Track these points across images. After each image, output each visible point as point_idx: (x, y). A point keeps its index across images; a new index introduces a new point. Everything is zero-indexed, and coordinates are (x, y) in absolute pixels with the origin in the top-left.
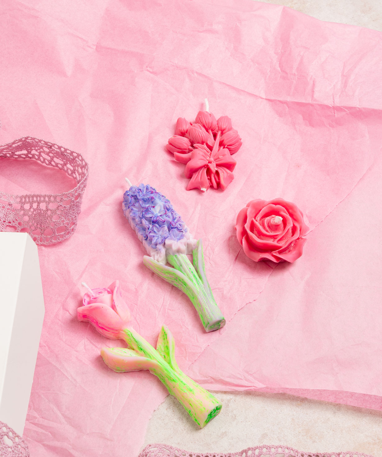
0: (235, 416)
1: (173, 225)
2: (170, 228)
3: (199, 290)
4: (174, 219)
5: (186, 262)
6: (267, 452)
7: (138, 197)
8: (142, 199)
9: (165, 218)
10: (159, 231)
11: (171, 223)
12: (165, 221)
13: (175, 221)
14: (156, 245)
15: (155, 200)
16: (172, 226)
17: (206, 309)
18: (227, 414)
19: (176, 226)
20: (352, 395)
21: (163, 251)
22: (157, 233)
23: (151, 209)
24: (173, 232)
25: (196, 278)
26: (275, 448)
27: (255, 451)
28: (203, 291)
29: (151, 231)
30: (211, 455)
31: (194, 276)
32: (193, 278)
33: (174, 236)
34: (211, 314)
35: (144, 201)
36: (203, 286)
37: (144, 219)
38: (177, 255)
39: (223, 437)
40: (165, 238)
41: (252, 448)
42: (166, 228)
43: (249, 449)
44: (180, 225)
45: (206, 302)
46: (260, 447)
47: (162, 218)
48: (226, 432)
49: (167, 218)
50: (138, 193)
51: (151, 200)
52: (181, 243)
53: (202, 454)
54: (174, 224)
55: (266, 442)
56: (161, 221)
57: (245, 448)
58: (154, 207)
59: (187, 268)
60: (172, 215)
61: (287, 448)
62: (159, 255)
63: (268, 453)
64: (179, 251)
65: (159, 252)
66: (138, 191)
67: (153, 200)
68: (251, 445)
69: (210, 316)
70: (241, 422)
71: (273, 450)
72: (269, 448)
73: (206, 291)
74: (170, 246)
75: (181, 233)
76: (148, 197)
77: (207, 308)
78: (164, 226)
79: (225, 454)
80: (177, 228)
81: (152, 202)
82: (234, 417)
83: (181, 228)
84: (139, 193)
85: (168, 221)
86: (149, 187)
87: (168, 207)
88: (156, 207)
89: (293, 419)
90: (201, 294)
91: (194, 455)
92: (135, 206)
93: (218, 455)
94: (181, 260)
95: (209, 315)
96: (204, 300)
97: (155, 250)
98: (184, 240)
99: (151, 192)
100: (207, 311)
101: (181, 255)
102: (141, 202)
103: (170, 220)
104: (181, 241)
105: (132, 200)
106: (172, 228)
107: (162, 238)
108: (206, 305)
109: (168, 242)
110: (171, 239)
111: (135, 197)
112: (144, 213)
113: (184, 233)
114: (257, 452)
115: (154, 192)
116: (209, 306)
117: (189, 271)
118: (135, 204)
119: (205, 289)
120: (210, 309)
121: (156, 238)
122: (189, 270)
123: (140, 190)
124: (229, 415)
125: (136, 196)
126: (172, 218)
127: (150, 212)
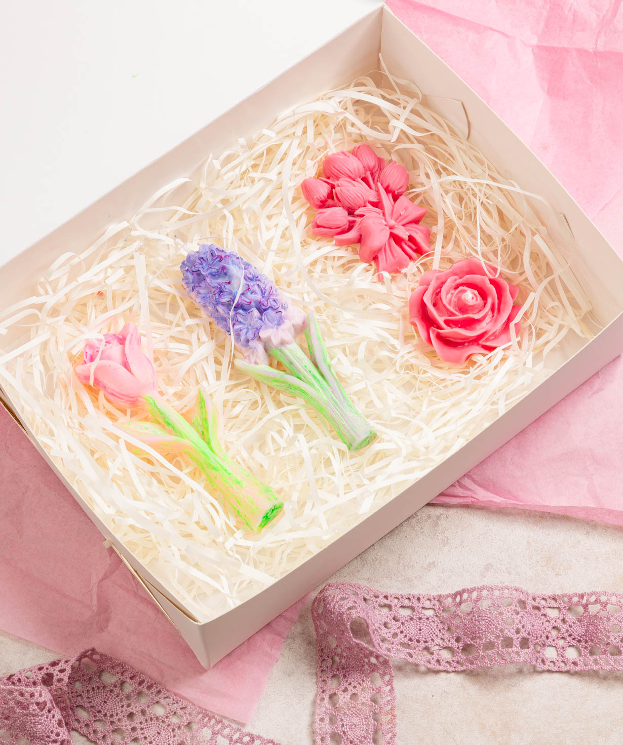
0: (448, 540)
1: (264, 305)
2: (262, 310)
3: (325, 398)
4: (263, 293)
5: (297, 357)
6: (489, 595)
7: (202, 272)
8: (209, 274)
9: (251, 297)
10: (246, 320)
11: (260, 302)
12: (251, 302)
13: (266, 295)
14: (248, 341)
15: (228, 270)
16: (264, 307)
17: (343, 425)
18: (435, 536)
19: (269, 305)
20: (610, 512)
21: (260, 348)
22: (245, 322)
23: (226, 286)
24: (266, 316)
25: (318, 380)
26: (499, 590)
27: (471, 593)
28: (332, 398)
29: (235, 322)
30: (414, 597)
31: (315, 377)
32: (313, 381)
33: (269, 321)
34: (351, 432)
35: (212, 275)
36: (331, 390)
37: (220, 306)
38: (283, 348)
39: (430, 570)
40: (258, 330)
41: (468, 589)
42: (256, 313)
43: (464, 591)
44: (274, 301)
45: (341, 415)
46: (478, 588)
47: (246, 297)
48: (434, 562)
49: (253, 296)
50: (201, 266)
51: (224, 271)
52: (283, 330)
53: (401, 595)
54: (265, 303)
55: (489, 581)
56: (246, 303)
57: (460, 589)
58: (229, 283)
59: (302, 367)
60: (259, 288)
61: (516, 590)
62: (255, 356)
63: (490, 596)
64: (283, 343)
65: (255, 351)
66: (200, 262)
67: (225, 271)
68: (469, 586)
69: (351, 435)
70: (456, 547)
71: (497, 593)
72: (491, 589)
73: (337, 398)
74: (269, 339)
75: (279, 314)
76: (217, 268)
77: (344, 423)
78: (252, 309)
79: (433, 596)
80: (272, 307)
81: (226, 274)
82: (446, 540)
83: (277, 307)
84: (201, 264)
85: (256, 301)
86: (214, 249)
87: (250, 276)
88: (232, 282)
89: (529, 543)
90: (331, 404)
91: (391, 596)
92: (200, 287)
93: (423, 597)
94: (290, 356)
95: (349, 433)
96: (338, 413)
97: (248, 348)
98: (287, 324)
99: (219, 259)
100: (345, 428)
101: (288, 346)
102: (208, 280)
103: (258, 297)
104: (283, 327)
105: (194, 277)
106: (265, 310)
107: (254, 330)
108: (341, 420)
109: (263, 334)
110: (267, 327)
111: (198, 272)
112: (217, 296)
113: (283, 314)
114: (475, 595)
115: (223, 256)
116: (345, 420)
117: (305, 370)
118: (201, 285)
119: (334, 394)
120: (349, 425)
121: (244, 331)
122: (305, 368)
123: (202, 258)
124: (439, 538)
125: (198, 271)
126: (260, 292)
127: (226, 293)
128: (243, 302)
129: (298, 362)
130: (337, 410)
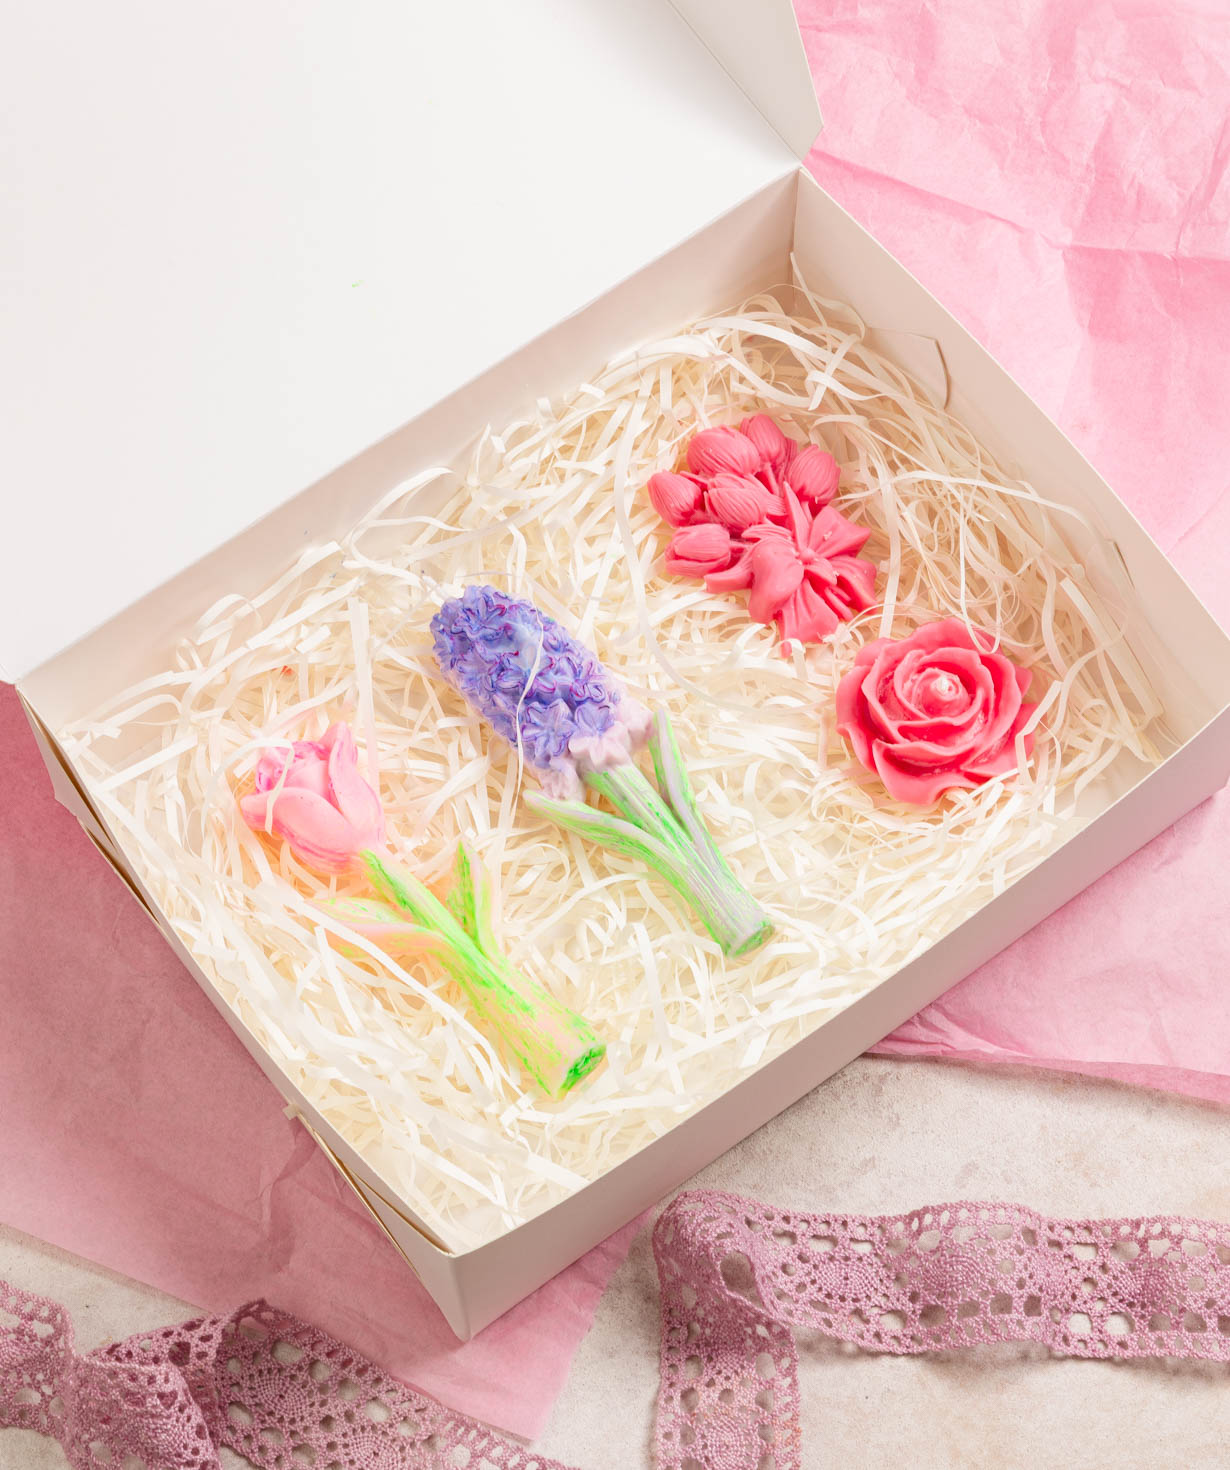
0: (898, 1119)
1: (577, 695)
2: (573, 704)
3: (685, 863)
4: (576, 673)
5: (637, 790)
6: (969, 1218)
7: (469, 635)
8: (481, 638)
9: (555, 679)
10: (545, 721)
11: (571, 690)
12: (554, 689)
13: (582, 677)
14: (548, 758)
15: (515, 631)
16: (577, 699)
17: (715, 910)
18: (876, 1112)
19: (587, 694)
20: (1190, 1075)
21: (569, 770)
22: (543, 724)
23: (511, 660)
24: (582, 714)
25: (672, 830)
26: (989, 1210)
27: (939, 1215)
28: (696, 861)
29: (525, 724)
30: (836, 1221)
31: (666, 824)
32: (663, 830)
33: (587, 723)
34: (729, 922)
35: (487, 640)
36: (695, 848)
37: (500, 694)
38: (609, 772)
39: (865, 1172)
40: (566, 738)
41: (933, 1208)
42: (563, 708)
43: (926, 1210)
44: (596, 687)
45: (712, 892)
46: (952, 1206)
47: (546, 680)
48: (873, 1158)
49: (558, 679)
50: (467, 624)
51: (507, 634)
52: (611, 740)
53: (814, 1216)
54: (580, 691)
55: (972, 1192)
56: (545, 690)
57: (919, 1207)
58: (517, 654)
59: (643, 804)
60: (570, 664)
61: (1019, 1210)
62: (560, 784)
63: (973, 1220)
64: (610, 762)
65: (561, 776)
66: (465, 616)
67: (509, 634)
68: (934, 1201)
69: (728, 928)
70: (913, 1133)
71: (984, 1215)
72: (974, 1208)
73: (705, 863)
74: (586, 755)
75: (604, 711)
76: (495, 627)
77: (718, 906)
78: (556, 702)
79: (871, 1219)
80: (592, 699)
81: (510, 638)
82: (894, 1119)
83: (600, 698)
84: (468, 620)
85: (563, 687)
86: (491, 595)
87: (554, 643)
88: (522, 653)
89: (1043, 1128)
90: (694, 871)
91: (795, 1217)
92: (465, 660)
93: (853, 1221)
94: (623, 785)
95: (727, 925)
96: (706, 887)
97: (548, 770)
98: (618, 730)
99: (499, 612)
100: (718, 915)
101: (620, 768)
102: (479, 648)
103: (568, 680)
104: (610, 733)
105: (454, 644)
106: (580, 703)
107: (559, 739)
108: (712, 900)
109: (575, 746)
110: (583, 734)
111: (461, 635)
112: (494, 677)
113: (612, 710)
114: (945, 1217)
115: (507, 607)
116: (720, 901)
117: (649, 811)
118: (465, 656)
119: (699, 855)
120: (725, 909)
121: (542, 740)
122: (650, 808)
123: (469, 610)
124: (883, 1116)
125: (462, 632)
126: (572, 671)
127: (510, 673)
128: (541, 688)
129: (637, 796)
130: (707, 885)
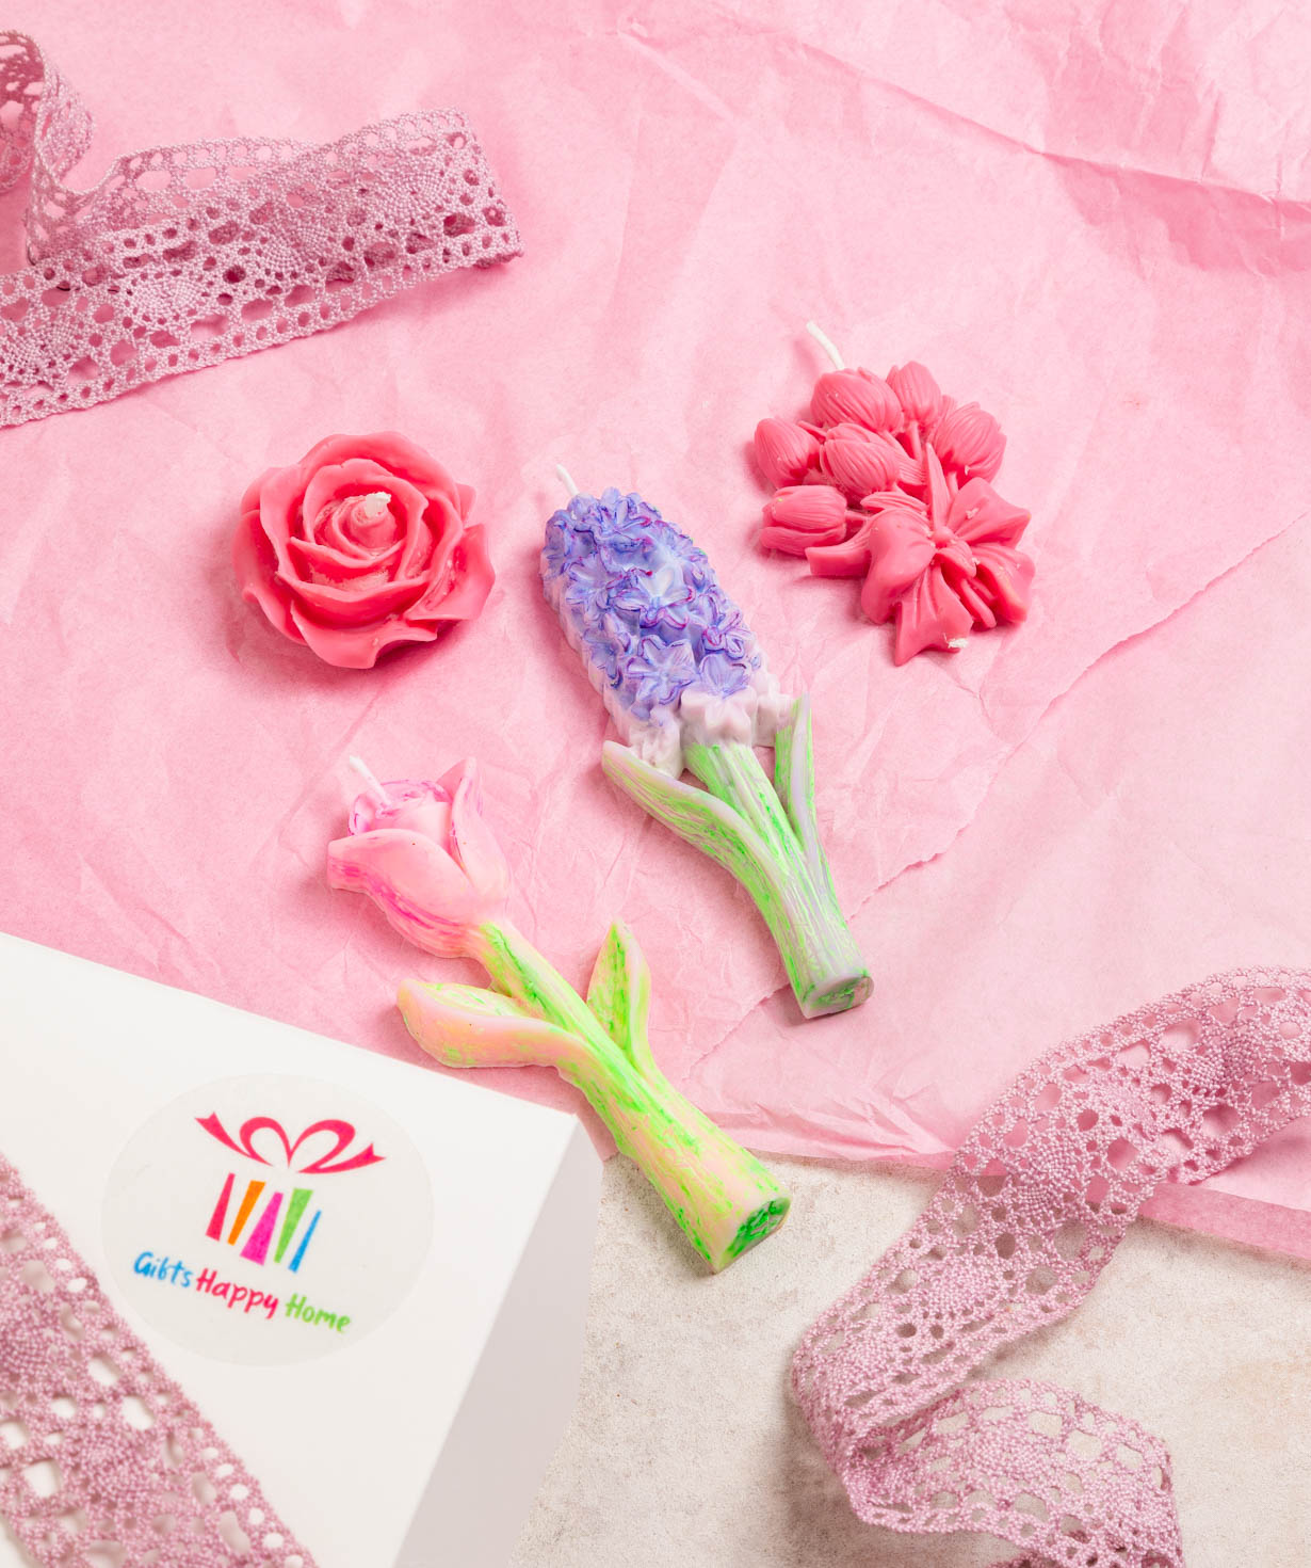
1: (711, 642)
2: (700, 652)
3: (787, 873)
4: (717, 619)
5: (751, 776)
7: (597, 535)
8: (611, 545)
9: (686, 614)
10: (661, 660)
11: (704, 633)
12: (684, 626)
13: (721, 627)
14: (650, 707)
15: (655, 548)
16: (709, 646)
17: (808, 937)
19: (723, 645)
21: (673, 729)
22: (656, 664)
23: (640, 580)
24: (710, 663)
25: (781, 830)
28: (801, 874)
29: (635, 657)
31: (775, 822)
32: (769, 828)
33: (712, 677)
34: (823, 955)
35: (617, 550)
36: (804, 858)
37: (614, 615)
38: (720, 745)
40: (682, 685)
42: (687, 649)
44: (736, 641)
45: (810, 915)
47: (676, 613)
49: (693, 617)
50: (597, 524)
51: (644, 550)
52: (736, 704)
54: (715, 639)
56: (673, 624)
58: (649, 574)
59: (752, 793)
60: (711, 605)
62: (657, 742)
64: (726, 733)
65: (660, 732)
66: (598, 515)
67: (646, 550)
69: (819, 963)
73: (809, 875)
74: (699, 713)
75: (738, 672)
76: (633, 536)
77: (813, 934)
78: (681, 641)
80: (727, 652)
81: (646, 557)
83: (737, 654)
84: (600, 520)
85: (695, 628)
86: (637, 504)
87: (699, 577)
88: (656, 575)
90: (794, 886)
92: (583, 565)
94: (733, 765)
95: (817, 957)
96: (804, 907)
97: (647, 721)
98: (747, 696)
99: (641, 521)
100: (811, 945)
101: (736, 747)
102: (604, 554)
103: (704, 622)
104: (736, 697)
105: (574, 543)
106: (709, 651)
107: (672, 685)
108: (807, 925)
109: (689, 699)
110: (703, 689)
111: (587, 534)
112: (613, 593)
113: (748, 672)
115: (653, 520)
116: (817, 929)
117: (759, 803)
118: (585, 561)
119: (806, 866)
120: (821, 940)
121: (651, 683)
122: (759, 799)
123: (605, 510)
125: (589, 531)
126: (711, 615)
127: (634, 593)
128: (668, 620)
129: (747, 783)
130: (805, 903)
